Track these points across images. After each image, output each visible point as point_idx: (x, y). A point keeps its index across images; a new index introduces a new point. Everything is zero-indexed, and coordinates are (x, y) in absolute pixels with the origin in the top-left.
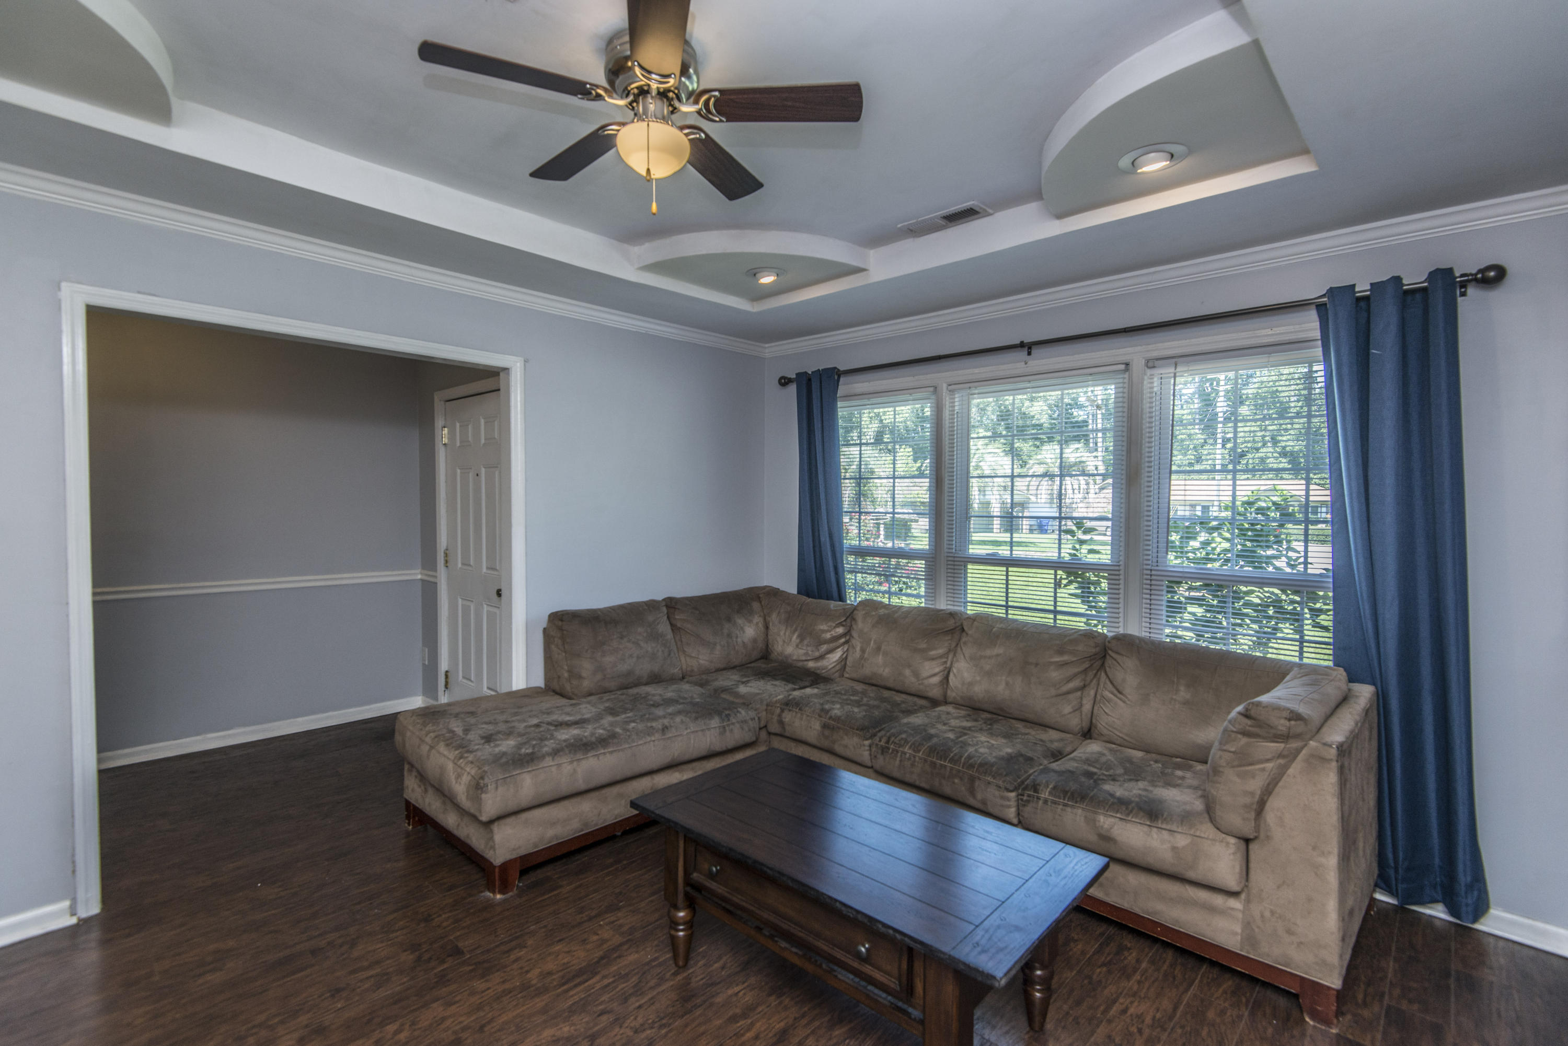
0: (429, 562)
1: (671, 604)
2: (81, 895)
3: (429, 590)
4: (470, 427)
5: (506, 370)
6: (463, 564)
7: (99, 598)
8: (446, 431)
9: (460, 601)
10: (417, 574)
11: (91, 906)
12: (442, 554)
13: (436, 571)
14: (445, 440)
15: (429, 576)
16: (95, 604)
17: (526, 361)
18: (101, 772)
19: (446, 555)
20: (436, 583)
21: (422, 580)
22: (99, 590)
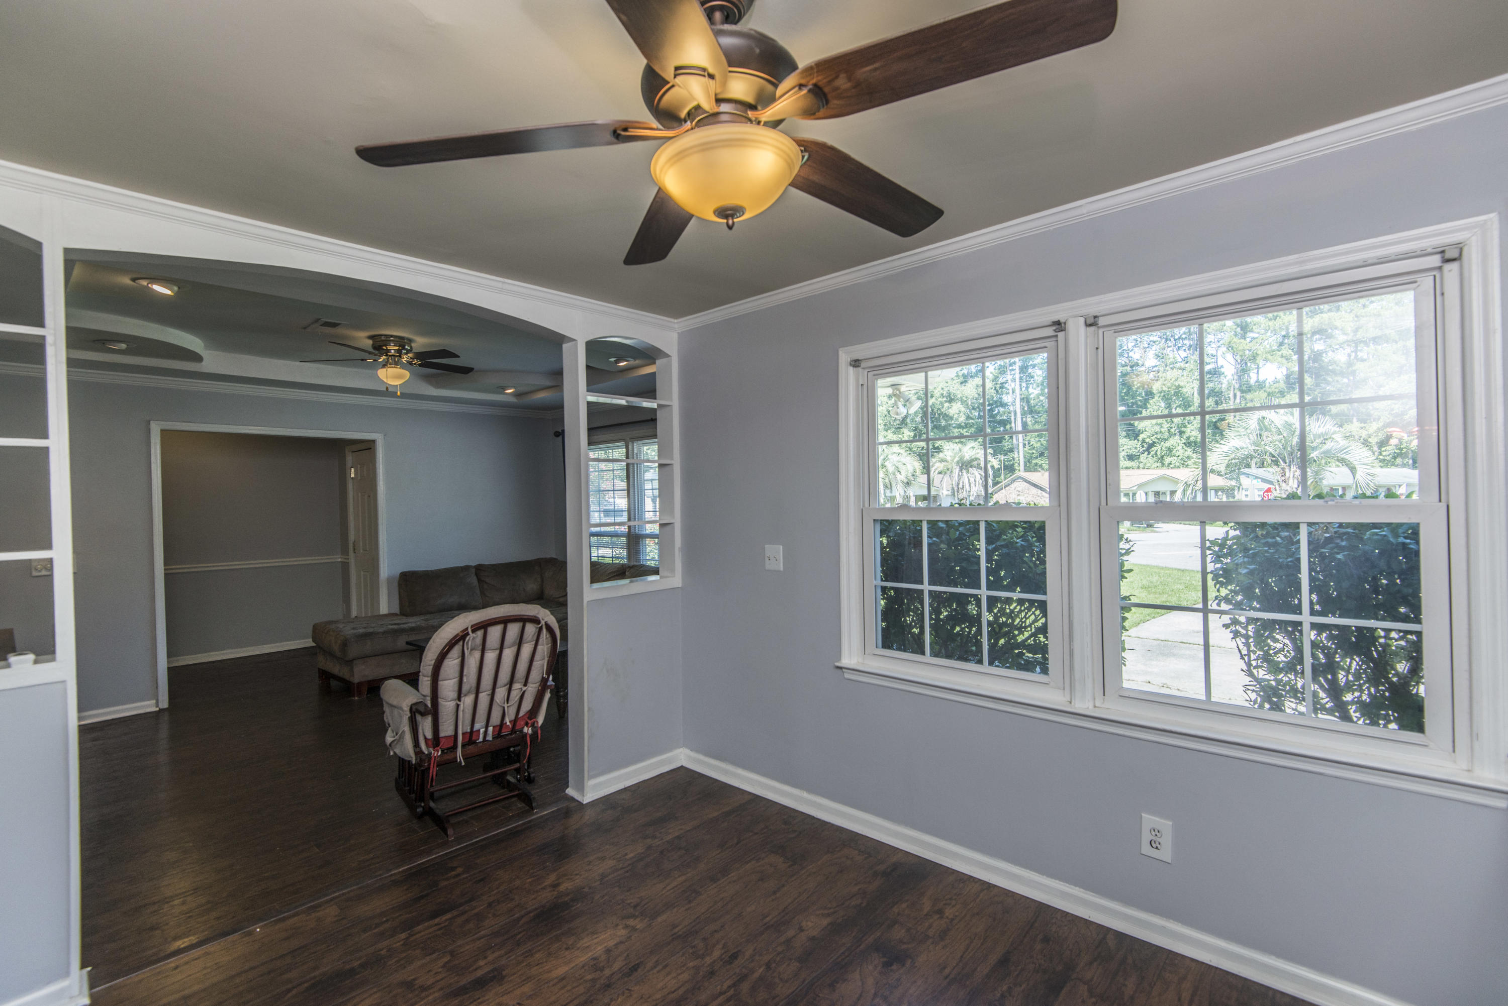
0: (345, 552)
1: (479, 569)
2: (160, 698)
3: (345, 566)
4: (365, 467)
5: (374, 441)
6: (364, 550)
7: (167, 572)
8: (353, 470)
9: (362, 573)
10: (338, 558)
11: (164, 704)
12: (352, 545)
13: (348, 555)
14: (353, 476)
15: (346, 559)
16: (166, 574)
17: (385, 435)
18: (169, 668)
19: (354, 545)
20: (348, 563)
21: (342, 562)
22: (167, 568)
